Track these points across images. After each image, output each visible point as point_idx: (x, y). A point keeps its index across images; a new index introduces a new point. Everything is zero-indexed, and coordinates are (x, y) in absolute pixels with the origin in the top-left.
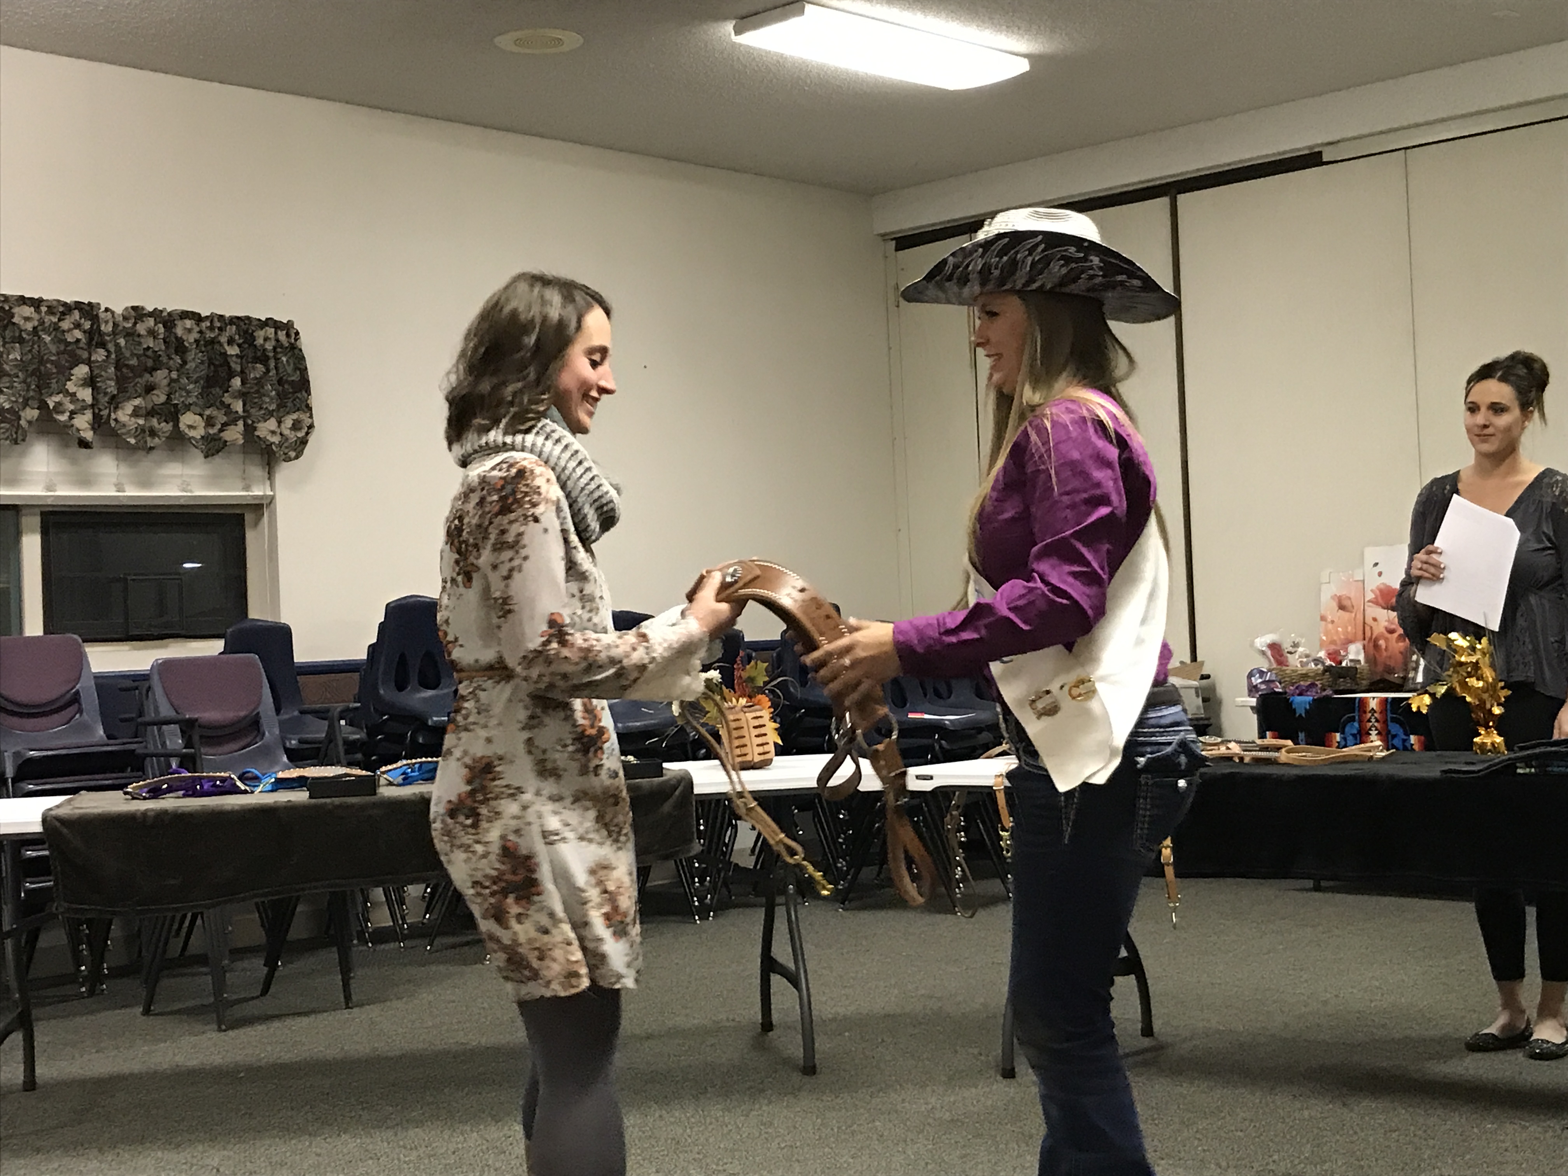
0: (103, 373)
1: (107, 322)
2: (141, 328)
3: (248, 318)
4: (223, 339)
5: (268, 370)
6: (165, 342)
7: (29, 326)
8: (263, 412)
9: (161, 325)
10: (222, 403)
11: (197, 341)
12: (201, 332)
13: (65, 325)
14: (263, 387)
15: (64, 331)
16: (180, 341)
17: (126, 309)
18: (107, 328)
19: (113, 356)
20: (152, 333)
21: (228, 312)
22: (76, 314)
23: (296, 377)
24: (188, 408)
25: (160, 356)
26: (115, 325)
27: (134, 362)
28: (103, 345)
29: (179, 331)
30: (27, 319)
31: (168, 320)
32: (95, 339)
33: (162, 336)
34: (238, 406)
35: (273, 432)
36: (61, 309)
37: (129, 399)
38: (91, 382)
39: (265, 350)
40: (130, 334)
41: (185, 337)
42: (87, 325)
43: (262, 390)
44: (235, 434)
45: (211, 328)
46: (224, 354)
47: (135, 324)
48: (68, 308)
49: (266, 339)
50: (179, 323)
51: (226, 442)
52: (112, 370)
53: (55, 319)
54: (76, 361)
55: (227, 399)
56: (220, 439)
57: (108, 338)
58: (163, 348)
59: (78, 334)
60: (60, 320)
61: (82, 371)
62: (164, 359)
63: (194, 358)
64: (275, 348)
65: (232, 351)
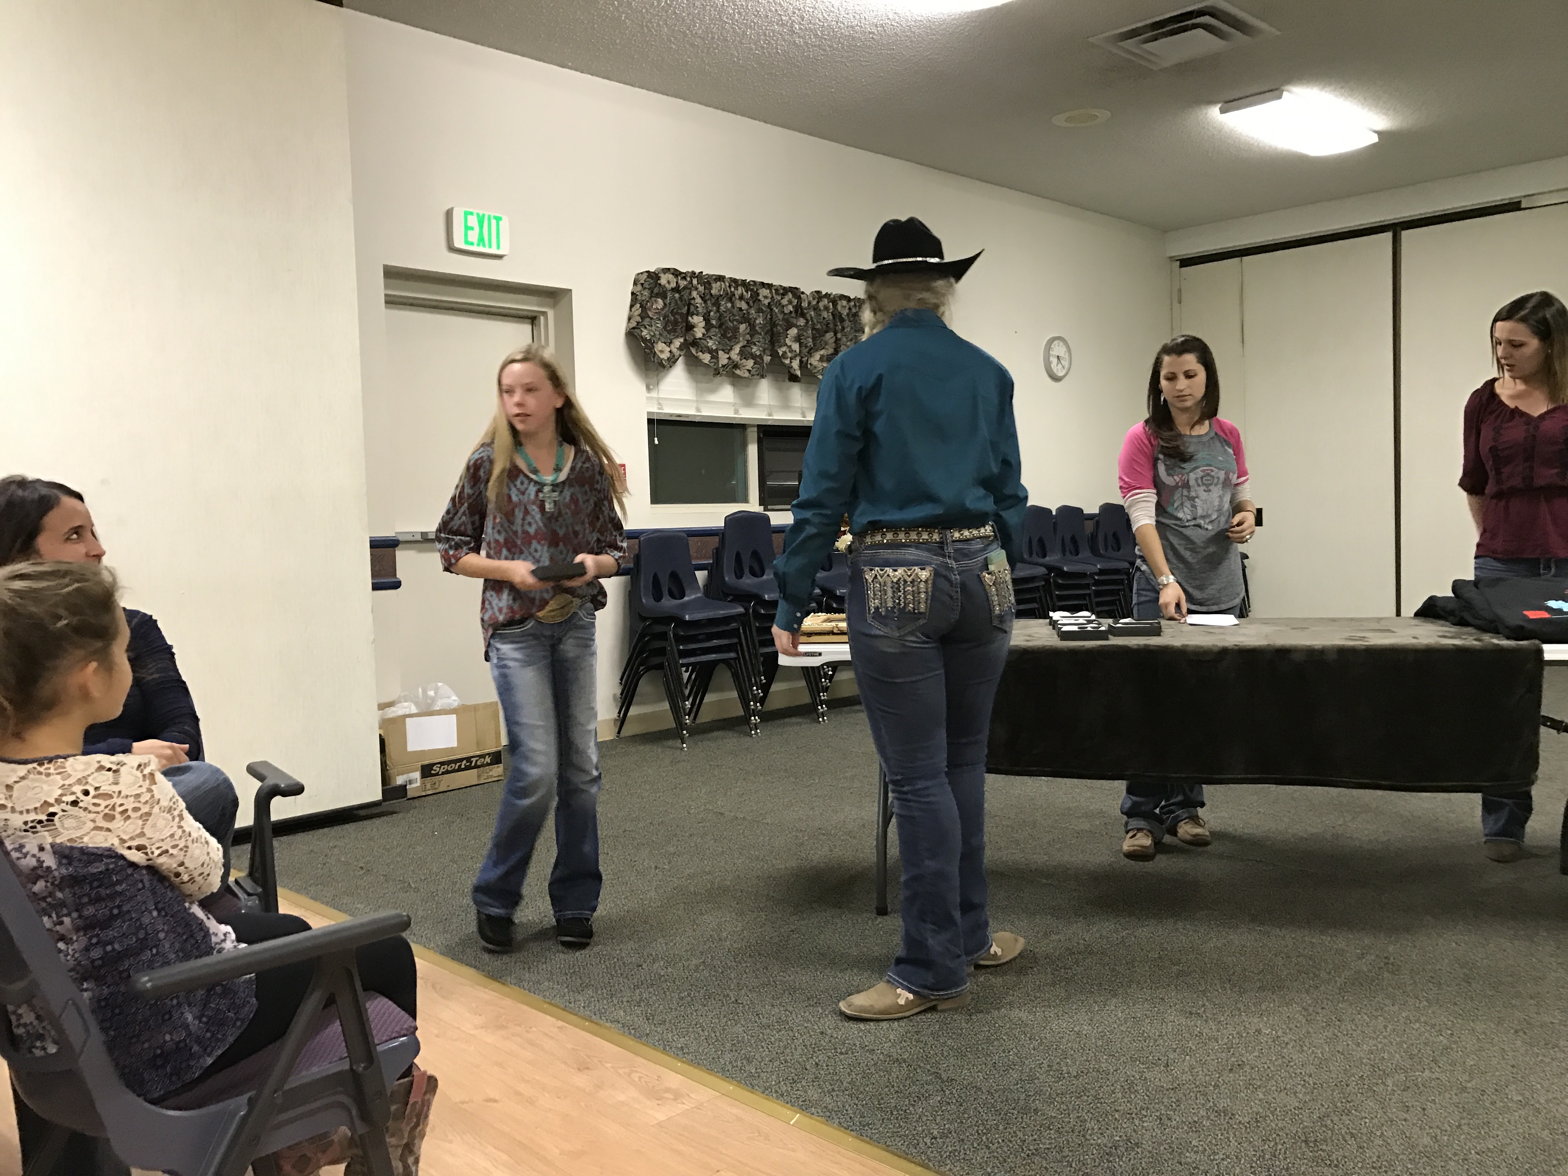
0: (805, 333)
1: (804, 300)
6: (832, 313)
7: (766, 302)
13: (785, 302)
15: (783, 306)
16: (840, 315)
17: (813, 292)
18: (805, 304)
19: (809, 323)
20: (826, 308)
22: (790, 295)
25: (830, 323)
26: (809, 303)
27: (819, 326)
28: (803, 315)
29: (839, 308)
30: (766, 297)
31: (833, 300)
32: (799, 311)
33: (831, 310)
36: (781, 291)
37: (817, 350)
38: (798, 339)
40: (816, 308)
42: (795, 302)
47: (818, 302)
48: (786, 290)
50: (839, 302)
52: (809, 331)
53: (779, 298)
54: (790, 326)
57: (805, 311)
58: (831, 317)
59: (791, 308)
60: (782, 298)
61: (793, 332)
62: (831, 326)
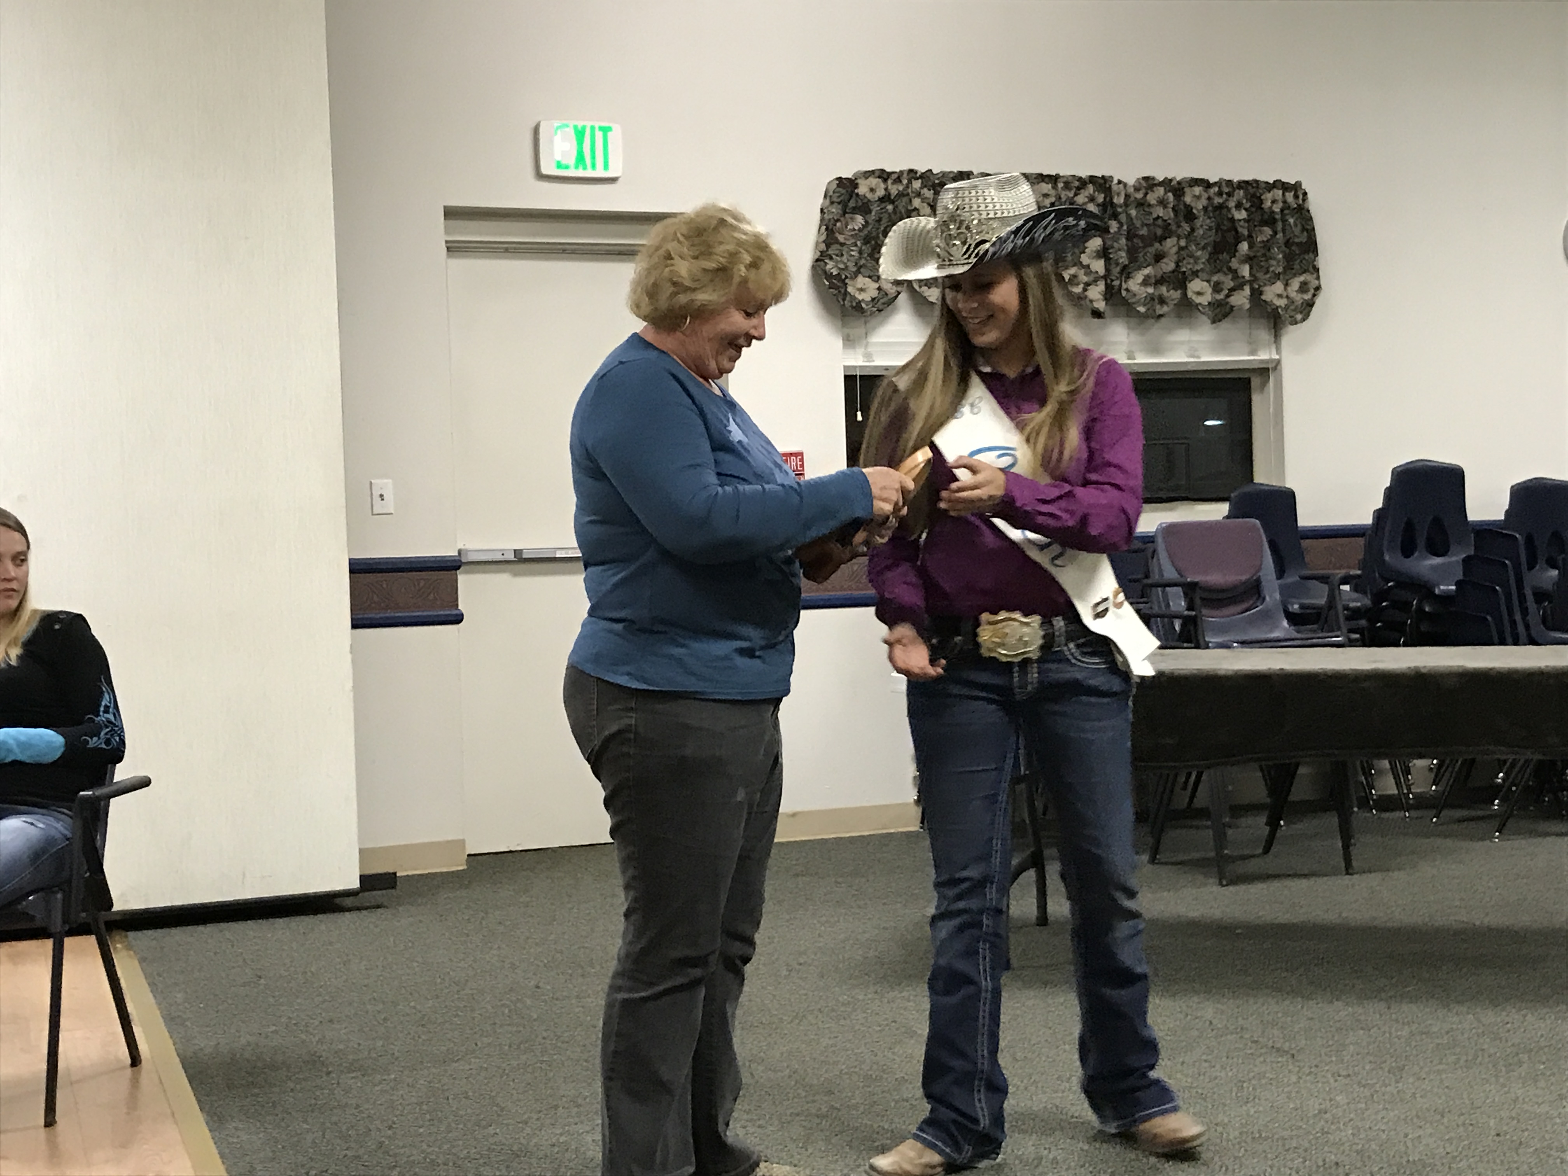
0: (1115, 244)
1: (1118, 194)
2: (1152, 198)
3: (1256, 181)
4: (1232, 204)
5: (1275, 233)
6: (1173, 209)
8: (1268, 276)
9: (1170, 195)
10: (1230, 269)
11: (1205, 209)
12: (1209, 198)
13: (1081, 199)
14: (1269, 250)
16: (1189, 209)
17: (1138, 179)
18: (1119, 200)
19: (1125, 227)
20: (1162, 202)
21: (1236, 177)
22: (1091, 188)
23: (1303, 238)
24: (1196, 274)
25: (1169, 224)
26: (1127, 196)
27: (1144, 232)
28: (1115, 216)
29: (1188, 199)
31: (1177, 188)
32: (1108, 211)
33: (1171, 205)
34: (1245, 271)
35: (1280, 296)
36: (1077, 184)
37: (1140, 268)
38: (1104, 253)
39: (1273, 212)
40: (1141, 204)
41: (1193, 205)
42: (1100, 198)
43: (1268, 254)
44: (1241, 299)
45: (1220, 194)
46: (1232, 220)
47: (1146, 194)
48: (1083, 183)
49: (1273, 202)
50: (1187, 190)
51: (1232, 307)
52: (1123, 241)
53: (1071, 194)
55: (1234, 263)
56: (1227, 303)
57: (1119, 210)
58: (1172, 215)
60: (1076, 195)
62: (1174, 227)
63: (1203, 223)
64: (1282, 210)
65: (1241, 215)
